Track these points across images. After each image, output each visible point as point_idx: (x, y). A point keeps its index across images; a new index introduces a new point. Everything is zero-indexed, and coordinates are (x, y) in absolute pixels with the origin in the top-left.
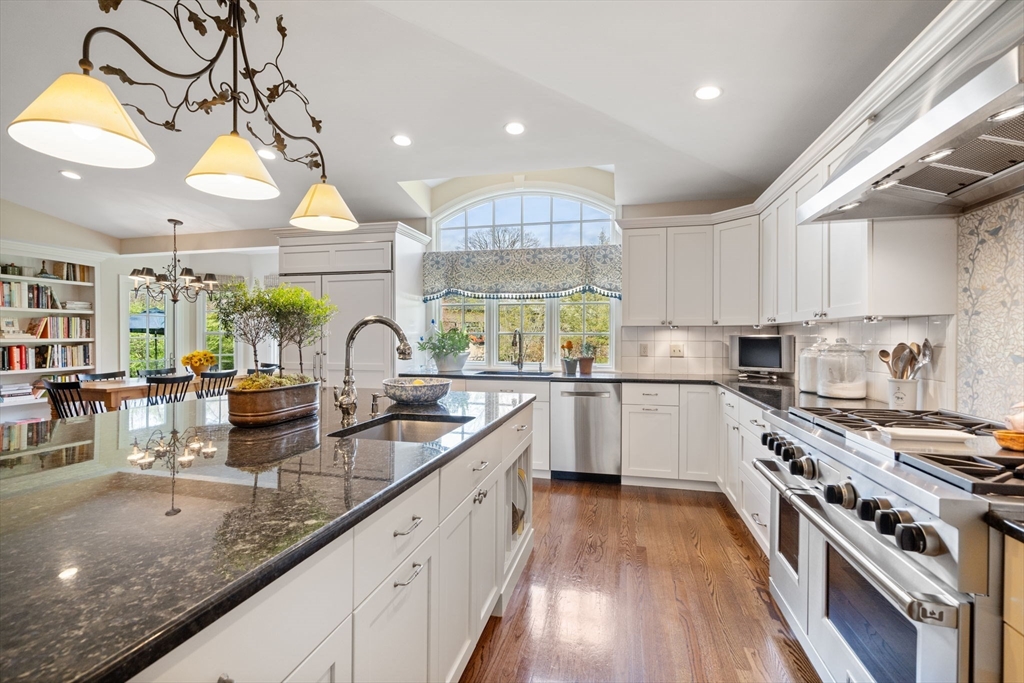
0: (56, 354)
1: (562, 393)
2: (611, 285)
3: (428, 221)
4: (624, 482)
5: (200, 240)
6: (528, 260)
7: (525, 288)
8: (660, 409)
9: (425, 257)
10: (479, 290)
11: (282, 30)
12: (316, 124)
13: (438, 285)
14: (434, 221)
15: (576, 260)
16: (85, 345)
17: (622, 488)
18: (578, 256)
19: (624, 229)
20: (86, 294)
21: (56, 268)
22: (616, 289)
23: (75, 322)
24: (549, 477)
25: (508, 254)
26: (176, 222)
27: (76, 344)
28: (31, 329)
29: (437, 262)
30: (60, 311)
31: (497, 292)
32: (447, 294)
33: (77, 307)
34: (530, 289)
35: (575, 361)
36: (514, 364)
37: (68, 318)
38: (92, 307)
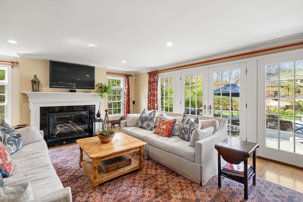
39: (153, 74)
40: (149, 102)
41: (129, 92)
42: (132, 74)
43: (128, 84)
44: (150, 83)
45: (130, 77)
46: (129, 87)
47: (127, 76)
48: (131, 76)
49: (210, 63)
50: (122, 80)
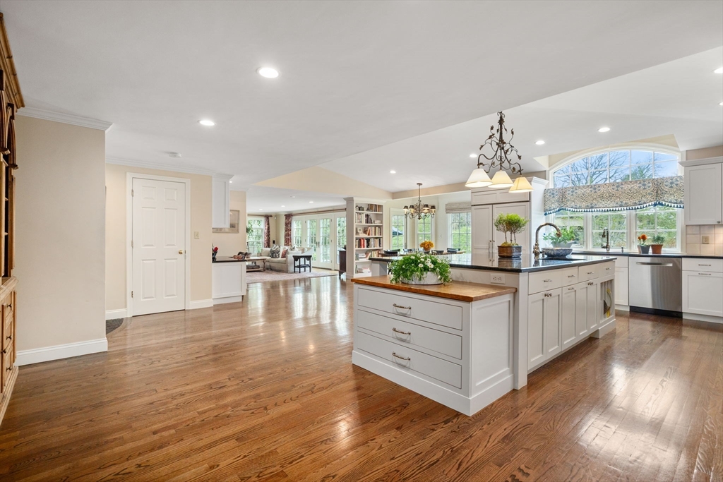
0: (372, 242)
1: (637, 263)
2: (676, 200)
3: (547, 173)
4: (684, 317)
5: (428, 191)
6: (613, 189)
7: (612, 205)
8: (713, 274)
9: (546, 191)
10: (580, 207)
11: (512, 133)
12: (520, 157)
13: (553, 206)
14: (551, 172)
15: (649, 187)
16: (379, 238)
17: (683, 321)
18: (650, 185)
19: (685, 167)
20: (380, 217)
21: (370, 207)
22: (681, 202)
23: (377, 228)
24: (628, 310)
25: (599, 187)
26: (420, 184)
27: (377, 238)
28: (365, 232)
29: (553, 194)
30: (373, 224)
31: (592, 208)
32: (559, 210)
33: (377, 223)
34: (615, 205)
35: (648, 247)
36: (604, 247)
37: (375, 227)
38: (382, 223)
39: (289, 216)
40: (286, 241)
41: (269, 232)
42: (272, 214)
43: (268, 224)
44: (286, 224)
45: (270, 218)
46: (269, 228)
47: (267, 217)
48: (271, 216)
49: (316, 210)
50: (263, 219)
